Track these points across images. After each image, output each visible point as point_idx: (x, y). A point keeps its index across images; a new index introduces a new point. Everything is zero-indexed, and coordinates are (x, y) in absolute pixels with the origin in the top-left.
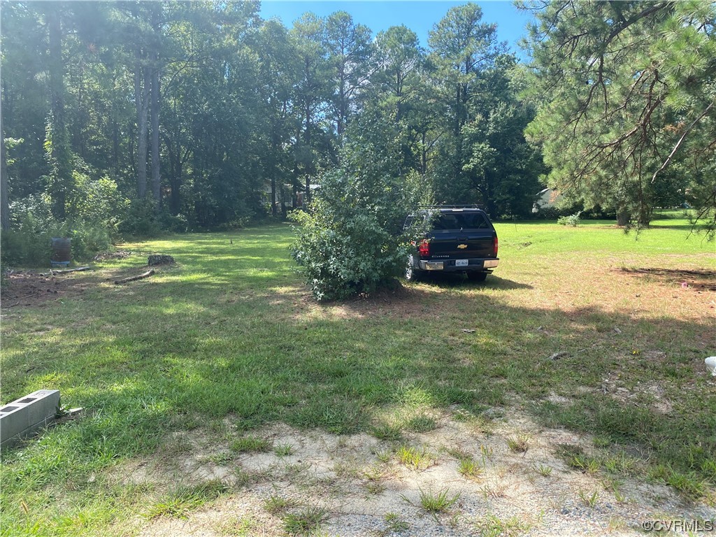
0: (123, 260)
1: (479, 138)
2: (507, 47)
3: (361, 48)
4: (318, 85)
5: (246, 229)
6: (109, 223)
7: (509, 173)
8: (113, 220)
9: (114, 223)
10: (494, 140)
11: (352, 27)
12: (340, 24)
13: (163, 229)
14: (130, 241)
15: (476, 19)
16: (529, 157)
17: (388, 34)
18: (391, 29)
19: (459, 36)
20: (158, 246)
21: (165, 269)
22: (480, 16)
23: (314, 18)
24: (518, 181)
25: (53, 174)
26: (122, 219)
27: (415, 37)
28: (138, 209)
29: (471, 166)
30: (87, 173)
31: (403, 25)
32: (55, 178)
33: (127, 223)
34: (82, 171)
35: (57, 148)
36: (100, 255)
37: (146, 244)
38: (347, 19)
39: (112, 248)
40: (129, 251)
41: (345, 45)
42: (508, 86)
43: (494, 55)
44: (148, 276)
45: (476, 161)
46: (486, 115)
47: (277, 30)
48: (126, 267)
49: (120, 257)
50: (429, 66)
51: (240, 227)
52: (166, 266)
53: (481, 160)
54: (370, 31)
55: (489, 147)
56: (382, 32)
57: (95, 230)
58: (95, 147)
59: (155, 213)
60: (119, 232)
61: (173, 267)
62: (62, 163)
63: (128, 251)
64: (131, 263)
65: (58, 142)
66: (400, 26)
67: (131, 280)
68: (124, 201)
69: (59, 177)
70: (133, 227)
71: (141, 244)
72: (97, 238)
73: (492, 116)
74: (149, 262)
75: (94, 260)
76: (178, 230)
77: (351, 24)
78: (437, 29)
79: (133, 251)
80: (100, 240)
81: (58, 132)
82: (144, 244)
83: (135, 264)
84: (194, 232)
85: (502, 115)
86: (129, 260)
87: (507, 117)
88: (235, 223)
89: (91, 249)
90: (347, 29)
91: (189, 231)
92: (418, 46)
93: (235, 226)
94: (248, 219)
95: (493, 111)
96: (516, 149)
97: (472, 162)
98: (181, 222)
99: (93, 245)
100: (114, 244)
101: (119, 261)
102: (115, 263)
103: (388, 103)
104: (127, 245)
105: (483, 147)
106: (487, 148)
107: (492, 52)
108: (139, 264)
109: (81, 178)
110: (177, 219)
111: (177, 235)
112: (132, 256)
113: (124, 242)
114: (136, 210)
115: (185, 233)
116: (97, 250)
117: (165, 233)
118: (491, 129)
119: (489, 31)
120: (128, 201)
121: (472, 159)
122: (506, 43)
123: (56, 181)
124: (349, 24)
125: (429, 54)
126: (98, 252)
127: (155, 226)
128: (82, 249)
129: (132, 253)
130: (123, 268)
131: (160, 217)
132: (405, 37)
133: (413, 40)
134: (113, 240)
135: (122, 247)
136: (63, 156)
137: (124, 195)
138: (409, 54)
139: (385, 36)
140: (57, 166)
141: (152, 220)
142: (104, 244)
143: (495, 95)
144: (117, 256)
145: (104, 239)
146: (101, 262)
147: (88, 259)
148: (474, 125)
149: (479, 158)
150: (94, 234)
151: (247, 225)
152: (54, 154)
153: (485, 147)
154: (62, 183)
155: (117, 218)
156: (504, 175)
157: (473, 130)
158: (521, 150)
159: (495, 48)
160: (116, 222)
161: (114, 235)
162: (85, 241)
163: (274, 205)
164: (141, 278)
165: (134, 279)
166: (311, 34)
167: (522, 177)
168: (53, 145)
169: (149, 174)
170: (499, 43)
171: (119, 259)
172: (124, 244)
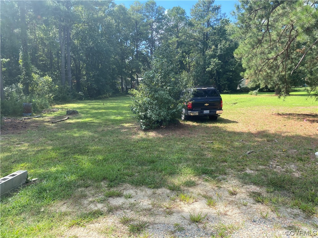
0: (55, 113)
1: (213, 56)
2: (226, 15)
3: (160, 17)
4: (141, 34)
5: (110, 98)
6: (49, 96)
7: (227, 72)
8: (51, 95)
9: (51, 96)
10: (220, 57)
11: (156, 7)
12: (151, 6)
13: (73, 99)
14: (58, 104)
15: (211, 3)
16: (236, 64)
18: (174, 8)
19: (204, 11)
21: (74, 116)
22: (213, 2)
23: (139, 3)
24: (231, 75)
25: (23, 75)
26: (55, 94)
27: (185, 12)
29: (210, 69)
30: (38, 74)
31: (179, 6)
32: (24, 77)
33: (57, 96)
34: (36, 73)
35: (25, 63)
36: (45, 111)
37: (65, 105)
38: (154, 3)
39: (50, 107)
40: (58, 108)
41: (153, 15)
42: (226, 33)
44: (66, 120)
45: (212, 67)
46: (217, 46)
47: (122, 9)
48: (57, 116)
49: (54, 111)
50: (191, 25)
51: (107, 97)
52: (75, 115)
53: (215, 66)
54: (164, 9)
55: (218, 61)
56: (170, 9)
57: (42, 99)
58: (42, 63)
59: (69, 92)
60: (53, 100)
61: (78, 116)
62: (27, 69)
64: (59, 114)
65: (25, 60)
66: (178, 6)
68: (55, 86)
69: (26, 76)
70: (60, 98)
71: (63, 106)
72: (43, 103)
73: (219, 46)
74: (67, 113)
75: (42, 113)
76: (79, 99)
77: (156, 6)
78: (194, 8)
80: (45, 104)
81: (25, 56)
82: (64, 105)
83: (61, 114)
84: (87, 100)
85: (224, 46)
87: (226, 47)
88: (105, 95)
89: (41, 108)
90: (154, 8)
91: (85, 100)
92: (186, 15)
93: (105, 97)
94: (111, 94)
95: (219, 44)
96: (230, 61)
98: (81, 95)
99: (42, 106)
100: (51, 106)
101: (53, 113)
102: (52, 114)
103: (173, 41)
104: (57, 106)
106: (217, 61)
107: (219, 18)
109: (35, 76)
110: (79, 94)
111: (79, 101)
112: (59, 111)
114: (61, 90)
115: (83, 100)
116: (44, 108)
117: (74, 101)
118: (219, 52)
119: (218, 8)
120: (57, 86)
121: (210, 66)
122: (225, 14)
124: (155, 6)
125: (190, 19)
127: (69, 97)
128: (37, 108)
130: (55, 116)
131: (71, 93)
132: (180, 12)
133: (183, 13)
134: (50, 104)
135: (55, 107)
136: (28, 67)
137: (55, 84)
138: (182, 19)
139: (171, 11)
140: (25, 71)
141: (68, 95)
142: (47, 106)
143: (220, 37)
144: (52, 111)
145: (47, 104)
146: (45, 113)
147: (40, 112)
148: (211, 51)
149: (214, 65)
150: (42, 101)
151: (111, 97)
152: (23, 66)
153: (216, 60)
154: (27, 78)
155: (52, 94)
156: (224, 73)
157: (211, 53)
158: (232, 62)
159: (220, 16)
160: (52, 96)
161: (51, 102)
162: (38, 104)
163: (122, 87)
164: (63, 120)
165: (60, 121)
166: (138, 11)
167: (233, 74)
168: (23, 62)
169: (66, 74)
170: (222, 14)
171: (53, 112)
172: (56, 106)
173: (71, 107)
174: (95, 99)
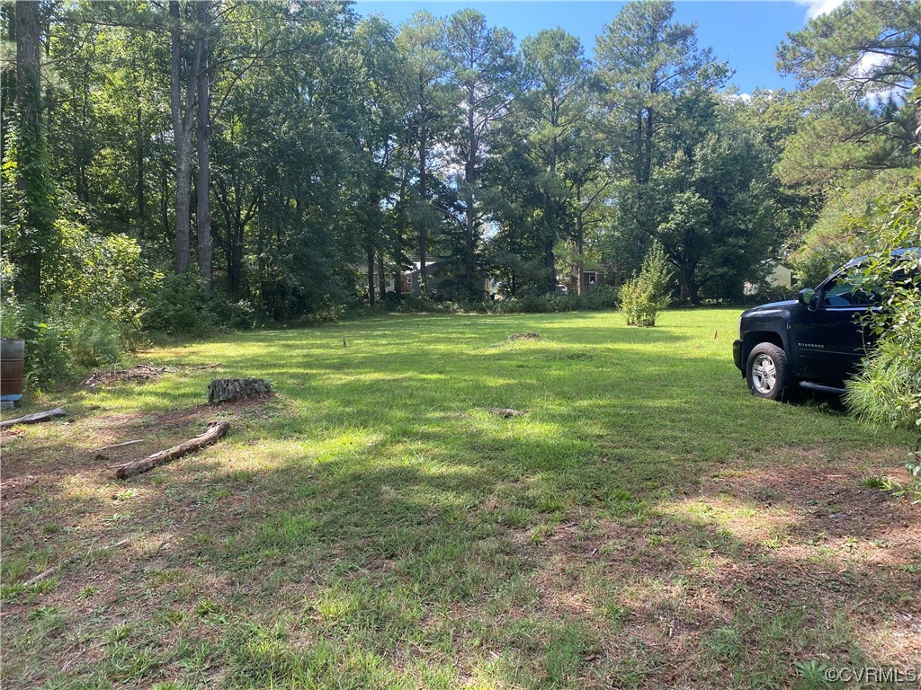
0: (147, 387)
1: (680, 185)
2: (712, 56)
3: (500, 61)
5: (341, 323)
6: (124, 312)
7: (729, 235)
8: (133, 307)
9: (134, 313)
10: (702, 187)
11: (486, 32)
12: (468, 27)
13: (217, 324)
14: (162, 344)
15: (665, 18)
16: (757, 211)
17: (538, 41)
18: (542, 33)
19: (639, 43)
20: (213, 352)
21: (255, 415)
22: (671, 13)
23: (429, 19)
24: (741, 247)
25: (18, 222)
26: (150, 306)
27: (579, 44)
28: (177, 291)
29: (672, 225)
30: (83, 221)
31: (559, 28)
32: (21, 230)
33: (157, 314)
34: (73, 217)
35: (26, 173)
36: (97, 377)
37: (191, 349)
38: (477, 19)
39: (126, 358)
40: (162, 365)
41: (475, 58)
42: (713, 111)
43: (695, 68)
44: (212, 441)
45: (679, 218)
46: (689, 152)
47: (380, 30)
48: (156, 408)
49: (141, 380)
50: (597, 86)
51: (331, 320)
52: (256, 407)
53: (687, 216)
54: (513, 37)
55: (699, 198)
56: (529, 38)
57: (92, 323)
59: (203, 300)
60: (144, 329)
61: (274, 409)
62: (35, 200)
63: (158, 365)
64: (164, 395)
65: (28, 161)
66: (555, 29)
67: (167, 460)
68: (152, 275)
69: (29, 226)
70: (168, 322)
71: (182, 350)
72: (94, 338)
73: (698, 152)
74: (212, 397)
75: (82, 388)
76: (242, 326)
77: (483, 28)
78: (608, 33)
79: (169, 363)
80: (101, 343)
81: (28, 143)
82: (187, 350)
83: (175, 398)
84: (265, 329)
85: (713, 151)
86: (160, 386)
87: (721, 154)
88: (325, 314)
89: (82, 363)
90: (478, 35)
91: (258, 328)
92: (582, 57)
93: (325, 318)
94: (344, 308)
95: (699, 145)
96: (736, 201)
97: (673, 219)
98: (246, 313)
99: (88, 353)
100: (133, 351)
101: (138, 389)
102: (128, 394)
103: (544, 136)
104: (157, 353)
105: (689, 198)
106: (695, 199)
107: (691, 63)
108: (183, 396)
109: (70, 232)
110: (238, 308)
111: (240, 333)
112: (166, 375)
113: (151, 347)
114: (174, 292)
115: (252, 330)
116: (96, 364)
117: (221, 331)
118: (698, 173)
119: (684, 34)
120: (159, 275)
121: (672, 216)
122: (710, 50)
123: (23, 233)
124: (480, 28)
125: (595, 69)
126: (95, 370)
127: (204, 319)
128: (59, 363)
129: (168, 369)
130: (147, 410)
131: (211, 304)
132: (563, 45)
133: (574, 48)
134: (131, 344)
135: (149, 355)
136: (38, 188)
137: (152, 265)
138: (570, 68)
139: (533, 43)
140: (27, 206)
141: (199, 309)
142: (111, 352)
143: (699, 124)
144: (135, 377)
145: (110, 342)
146: (97, 391)
147: (72, 384)
148: (673, 167)
149: (682, 213)
150: (87, 333)
151: (341, 318)
152: (20, 183)
153: (691, 197)
154: (34, 237)
155: (139, 304)
156: (720, 238)
157: (670, 173)
158: (744, 201)
159: (694, 57)
160: (138, 311)
161: (134, 334)
162: (70, 346)
163: (371, 289)
164: (194, 450)
165: (177, 456)
166: (427, 42)
167: (747, 241)
168: (19, 168)
169: (194, 240)
170: (700, 51)
171: (140, 383)
172: (152, 350)
173: (215, 357)
174: (292, 326)
